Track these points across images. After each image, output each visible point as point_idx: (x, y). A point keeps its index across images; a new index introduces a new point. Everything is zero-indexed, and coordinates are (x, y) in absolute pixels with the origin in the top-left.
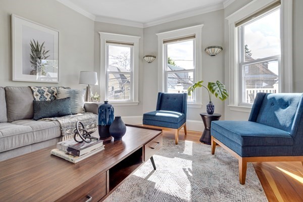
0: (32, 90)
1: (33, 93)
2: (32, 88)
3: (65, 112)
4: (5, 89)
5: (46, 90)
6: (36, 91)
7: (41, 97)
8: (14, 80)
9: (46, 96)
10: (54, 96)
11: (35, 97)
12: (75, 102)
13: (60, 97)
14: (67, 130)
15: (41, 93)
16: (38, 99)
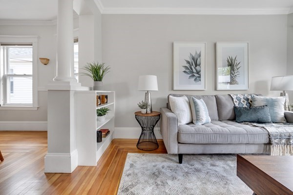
0: (232, 97)
1: (233, 100)
2: (232, 95)
3: (265, 119)
4: (215, 96)
5: (242, 97)
6: (234, 97)
7: (239, 104)
8: (218, 89)
9: (243, 103)
10: (249, 103)
11: (235, 103)
12: (274, 110)
13: (257, 104)
14: (275, 139)
15: (239, 100)
16: (237, 105)
